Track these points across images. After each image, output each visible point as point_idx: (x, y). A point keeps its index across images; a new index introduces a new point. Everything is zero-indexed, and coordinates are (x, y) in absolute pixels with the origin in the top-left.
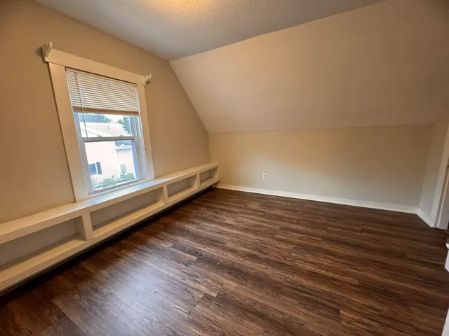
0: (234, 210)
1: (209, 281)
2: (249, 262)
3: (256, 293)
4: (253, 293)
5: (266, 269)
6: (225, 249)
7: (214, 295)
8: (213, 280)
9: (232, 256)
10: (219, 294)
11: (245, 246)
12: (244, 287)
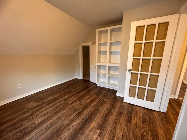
0: (26, 115)
1: (91, 134)
2: (83, 115)
3: (98, 116)
4: (98, 117)
5: (87, 111)
6: (68, 125)
7: (99, 131)
8: (91, 132)
9: (76, 122)
10: (99, 129)
11: (70, 115)
12: (95, 119)
